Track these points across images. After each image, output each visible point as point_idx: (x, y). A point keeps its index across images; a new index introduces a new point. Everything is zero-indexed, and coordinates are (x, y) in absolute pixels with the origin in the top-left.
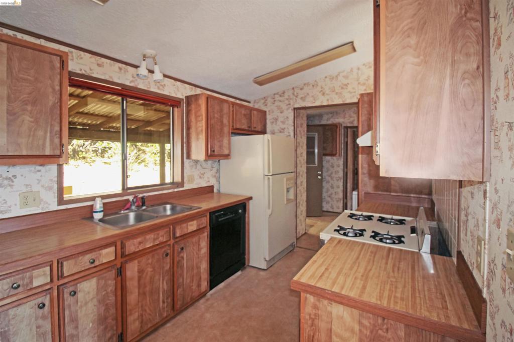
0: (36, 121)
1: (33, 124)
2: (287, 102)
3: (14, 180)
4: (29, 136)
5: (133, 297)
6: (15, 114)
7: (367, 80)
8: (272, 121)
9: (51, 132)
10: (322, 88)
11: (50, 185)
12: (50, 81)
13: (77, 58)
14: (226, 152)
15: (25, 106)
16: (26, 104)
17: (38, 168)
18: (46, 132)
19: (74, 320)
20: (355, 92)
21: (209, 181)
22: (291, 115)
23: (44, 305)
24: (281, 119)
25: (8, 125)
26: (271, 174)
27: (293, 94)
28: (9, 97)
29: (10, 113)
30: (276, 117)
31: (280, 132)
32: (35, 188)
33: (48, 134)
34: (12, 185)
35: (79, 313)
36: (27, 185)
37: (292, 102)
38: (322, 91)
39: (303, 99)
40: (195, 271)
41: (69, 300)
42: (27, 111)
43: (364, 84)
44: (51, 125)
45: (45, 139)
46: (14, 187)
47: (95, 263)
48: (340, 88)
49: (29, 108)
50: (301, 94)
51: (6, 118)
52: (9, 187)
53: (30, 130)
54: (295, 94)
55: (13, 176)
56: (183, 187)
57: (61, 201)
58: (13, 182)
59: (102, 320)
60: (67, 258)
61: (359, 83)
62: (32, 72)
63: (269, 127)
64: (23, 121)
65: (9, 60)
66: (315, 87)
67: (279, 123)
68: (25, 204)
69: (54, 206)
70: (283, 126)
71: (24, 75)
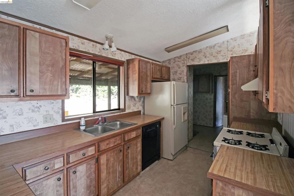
0: (54, 76)
1: (52, 78)
2: (183, 62)
3: (40, 108)
4: (50, 84)
5: (103, 175)
6: (43, 72)
7: (233, 48)
8: (173, 73)
9: (61, 82)
10: (204, 53)
11: (58, 111)
12: (60, 54)
13: (71, 40)
14: (149, 91)
15: (49, 68)
16: (49, 67)
17: (52, 101)
18: (58, 82)
19: (75, 187)
20: (226, 56)
21: (138, 108)
22: (185, 69)
23: (60, 179)
24: (179, 72)
25: (40, 78)
26: (175, 104)
27: (187, 57)
28: (40, 63)
29: (41, 72)
30: (176, 70)
31: (179, 79)
32: (51, 112)
33: (60, 83)
34: (40, 111)
35: (77, 184)
36: (47, 111)
37: (185, 62)
38: (204, 55)
39: (193, 60)
40: (135, 161)
41: (72, 176)
42: (49, 70)
43: (231, 51)
44: (61, 78)
45: (58, 85)
46: (40, 112)
47: (85, 155)
48: (216, 53)
49: (50, 69)
50: (192, 57)
51: (39, 75)
52: (38, 112)
53: (51, 80)
54: (188, 57)
55: (40, 106)
56: (125, 111)
57: (63, 120)
58: (40, 109)
59: (88, 187)
60: (71, 152)
61: (228, 50)
62: (51, 49)
63: (172, 77)
64: (47, 76)
65: (40, 42)
66: (200, 53)
67: (178, 74)
68: (46, 122)
69: (60, 123)
70: (180, 76)
71: (47, 50)
